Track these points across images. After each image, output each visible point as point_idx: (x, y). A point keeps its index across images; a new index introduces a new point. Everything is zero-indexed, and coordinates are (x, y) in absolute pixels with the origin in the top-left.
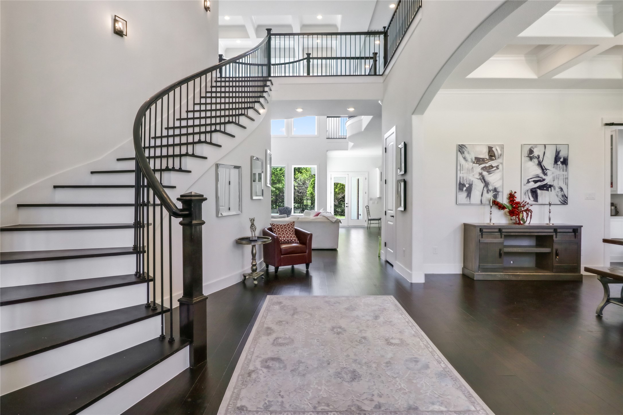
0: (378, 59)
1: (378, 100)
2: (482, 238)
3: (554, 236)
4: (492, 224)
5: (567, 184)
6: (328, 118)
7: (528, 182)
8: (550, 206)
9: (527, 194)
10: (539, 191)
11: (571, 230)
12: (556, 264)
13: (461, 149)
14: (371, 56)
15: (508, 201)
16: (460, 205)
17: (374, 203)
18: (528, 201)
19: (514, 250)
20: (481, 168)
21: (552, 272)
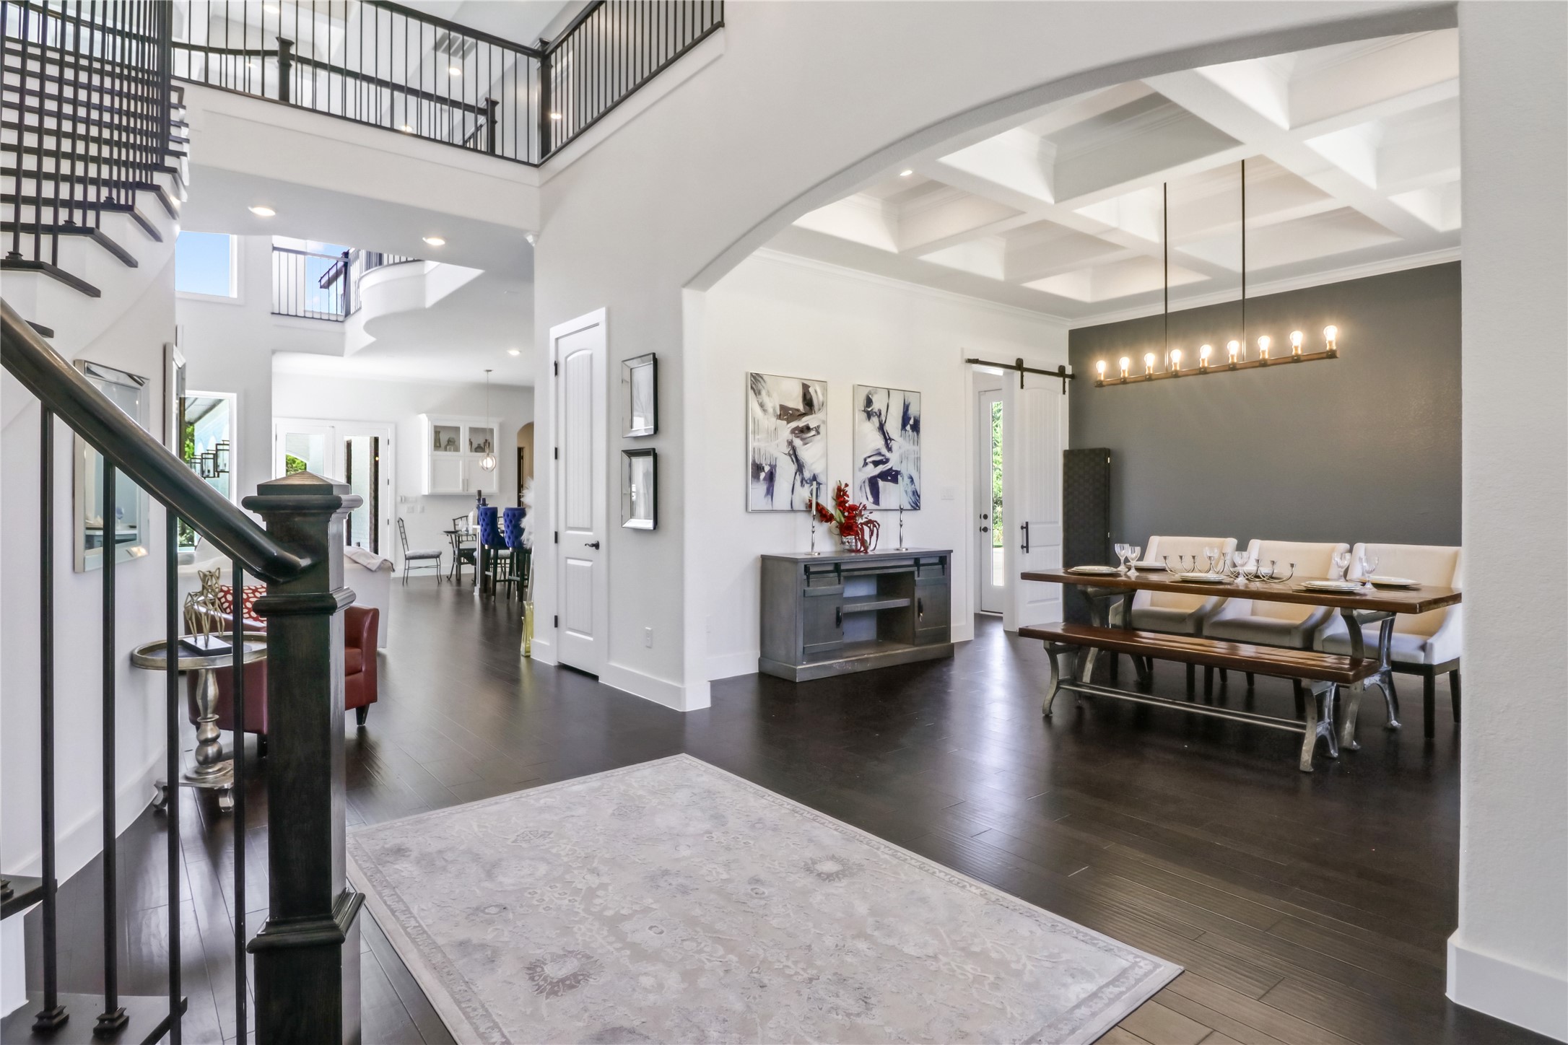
0: (498, 117)
1: (526, 231)
2: (808, 586)
3: (916, 573)
4: (816, 554)
5: (918, 470)
6: (276, 253)
7: (866, 464)
8: (901, 512)
9: (863, 488)
10: (881, 483)
11: (936, 560)
12: (919, 630)
13: (755, 382)
14: (482, 104)
15: (834, 503)
16: (754, 512)
17: (412, 510)
18: (865, 502)
19: (857, 606)
20: (790, 429)
21: (914, 645)
